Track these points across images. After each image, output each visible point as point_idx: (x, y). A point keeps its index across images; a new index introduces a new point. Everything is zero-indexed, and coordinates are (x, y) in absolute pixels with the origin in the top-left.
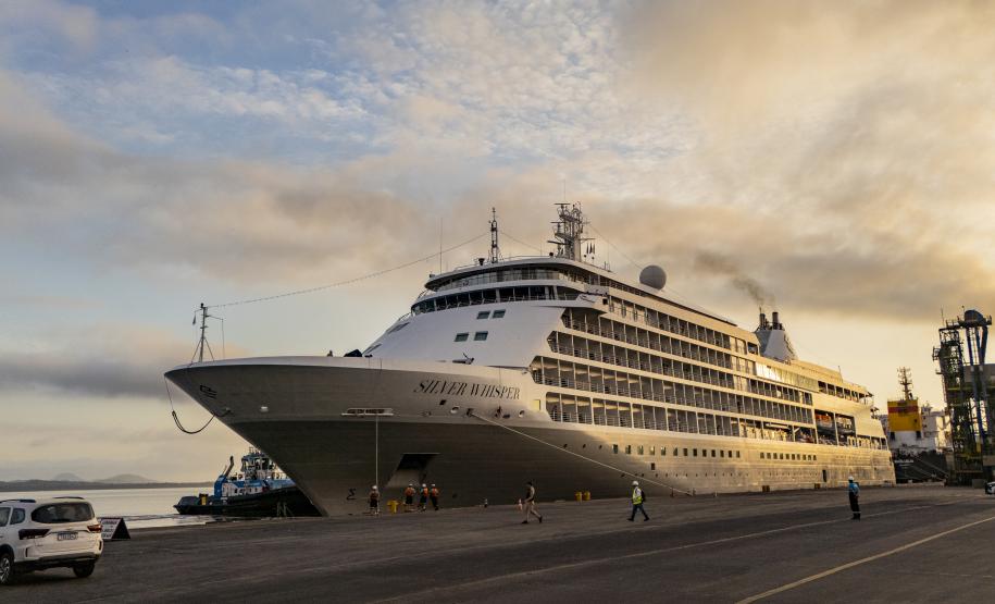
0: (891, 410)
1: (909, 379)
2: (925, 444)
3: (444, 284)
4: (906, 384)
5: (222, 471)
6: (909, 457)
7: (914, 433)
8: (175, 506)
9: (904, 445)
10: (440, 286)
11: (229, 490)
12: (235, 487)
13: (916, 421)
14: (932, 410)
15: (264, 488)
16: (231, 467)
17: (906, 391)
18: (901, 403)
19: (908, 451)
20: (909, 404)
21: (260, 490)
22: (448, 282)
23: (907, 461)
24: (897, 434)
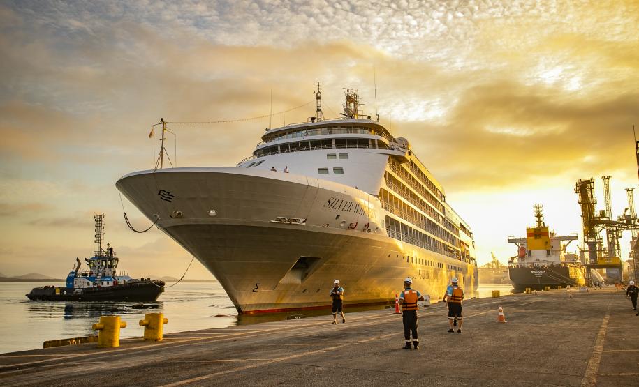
0: (529, 234)
1: (541, 213)
2: (552, 260)
3: (280, 135)
4: (539, 216)
5: (71, 269)
6: (542, 268)
7: (545, 251)
8: (27, 295)
9: (538, 260)
10: (276, 136)
11: (82, 284)
12: (87, 281)
13: (547, 243)
14: (556, 236)
15: (114, 282)
16: (79, 266)
17: (539, 222)
18: (536, 230)
19: (541, 265)
20: (542, 231)
21: (111, 284)
22: (284, 134)
23: (541, 271)
24: (533, 252)
